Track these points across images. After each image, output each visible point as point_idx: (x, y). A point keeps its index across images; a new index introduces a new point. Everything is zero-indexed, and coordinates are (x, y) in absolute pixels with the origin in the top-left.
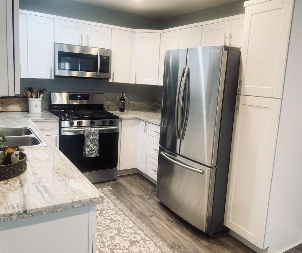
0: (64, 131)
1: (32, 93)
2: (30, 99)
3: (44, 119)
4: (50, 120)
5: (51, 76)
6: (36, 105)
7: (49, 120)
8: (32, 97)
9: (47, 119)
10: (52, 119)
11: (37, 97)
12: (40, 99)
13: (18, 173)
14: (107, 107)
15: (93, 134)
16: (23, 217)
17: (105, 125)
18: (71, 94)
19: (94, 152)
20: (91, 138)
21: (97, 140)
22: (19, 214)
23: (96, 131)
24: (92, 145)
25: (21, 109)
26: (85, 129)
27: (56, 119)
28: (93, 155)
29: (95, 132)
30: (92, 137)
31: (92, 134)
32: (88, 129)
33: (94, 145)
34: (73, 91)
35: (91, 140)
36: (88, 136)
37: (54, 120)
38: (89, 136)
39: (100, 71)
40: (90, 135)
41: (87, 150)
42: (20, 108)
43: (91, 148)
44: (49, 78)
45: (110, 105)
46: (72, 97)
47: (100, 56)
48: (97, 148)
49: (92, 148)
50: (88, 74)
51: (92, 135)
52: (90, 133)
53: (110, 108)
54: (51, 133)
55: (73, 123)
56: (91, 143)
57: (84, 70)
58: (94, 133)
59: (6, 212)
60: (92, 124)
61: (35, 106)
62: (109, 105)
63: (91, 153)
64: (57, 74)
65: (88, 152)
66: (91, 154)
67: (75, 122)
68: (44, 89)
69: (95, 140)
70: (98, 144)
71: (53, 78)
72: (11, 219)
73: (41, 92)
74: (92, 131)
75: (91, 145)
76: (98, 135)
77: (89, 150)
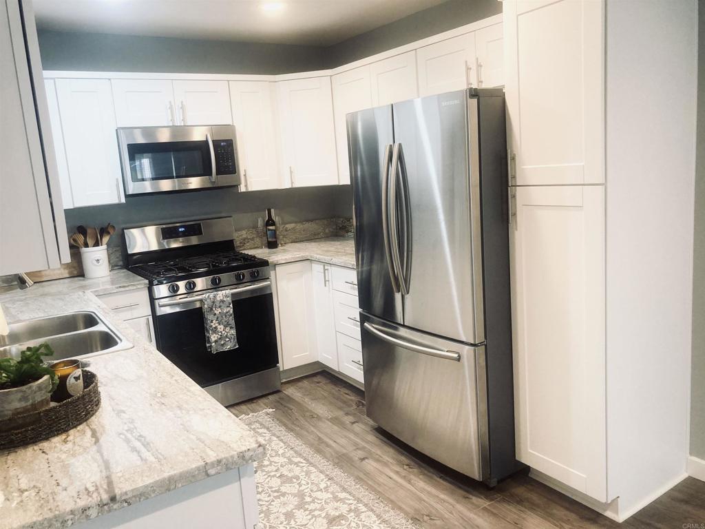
0: (161, 306)
1: (85, 237)
2: (84, 250)
3: (117, 288)
4: (131, 288)
5: (119, 197)
6: (98, 260)
7: (127, 289)
8: (86, 245)
9: (124, 287)
10: (134, 285)
11: (97, 244)
12: (105, 246)
13: (86, 415)
14: (240, 243)
15: (221, 304)
16: (110, 511)
17: (243, 281)
18: (164, 226)
19: (228, 340)
20: (217, 312)
21: (231, 315)
22: (101, 505)
23: (226, 296)
24: (222, 327)
25: (69, 273)
26: (204, 296)
27: (140, 284)
28: (228, 347)
29: (225, 299)
30: (220, 311)
31: (218, 304)
32: (209, 296)
33: (225, 327)
34: (168, 221)
35: (218, 318)
36: (211, 309)
37: (139, 286)
38: (214, 309)
39: (218, 173)
40: (216, 307)
41: (213, 338)
42: (66, 271)
43: (220, 334)
44: (116, 201)
45: (247, 238)
46: (168, 233)
47: (213, 141)
48: (233, 332)
49: (223, 332)
50: (194, 183)
51: (220, 307)
52: (214, 302)
53: (248, 244)
54: (136, 313)
55: (177, 286)
56: (220, 324)
57: (184, 174)
58: (223, 301)
59: (75, 504)
60: (216, 284)
61: (95, 263)
62: (244, 239)
63: (222, 342)
64: (131, 192)
65: (216, 341)
66: (223, 345)
67: (182, 285)
68: (109, 224)
69: (226, 316)
70: (233, 322)
71: (123, 200)
72: (87, 516)
73: (104, 231)
74: (218, 299)
75: (219, 327)
76: (231, 306)
77: (216, 338)
